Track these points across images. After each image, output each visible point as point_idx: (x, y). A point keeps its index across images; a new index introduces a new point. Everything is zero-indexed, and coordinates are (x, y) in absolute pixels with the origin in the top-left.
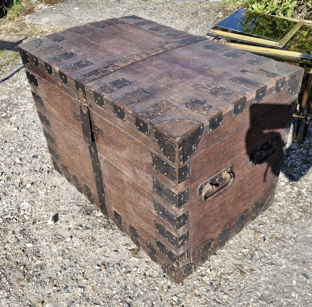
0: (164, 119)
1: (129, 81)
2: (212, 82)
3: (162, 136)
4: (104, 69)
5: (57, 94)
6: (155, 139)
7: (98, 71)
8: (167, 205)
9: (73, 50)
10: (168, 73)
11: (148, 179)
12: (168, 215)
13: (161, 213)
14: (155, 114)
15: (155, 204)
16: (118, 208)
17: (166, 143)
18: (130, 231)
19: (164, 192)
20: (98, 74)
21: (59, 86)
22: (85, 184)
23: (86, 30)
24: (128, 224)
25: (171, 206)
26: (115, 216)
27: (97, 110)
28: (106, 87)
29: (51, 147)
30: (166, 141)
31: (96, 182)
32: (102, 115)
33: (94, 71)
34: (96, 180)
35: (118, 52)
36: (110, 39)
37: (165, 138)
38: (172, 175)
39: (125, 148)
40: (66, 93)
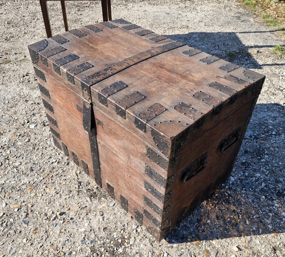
0: (159, 120)
1: (126, 83)
2: (194, 87)
3: (158, 135)
4: (104, 72)
5: (62, 89)
6: (151, 136)
7: (100, 73)
8: (156, 185)
9: (75, 53)
10: (158, 77)
11: (141, 164)
12: (156, 193)
13: (150, 190)
14: (151, 116)
15: (145, 183)
16: (111, 181)
17: (161, 141)
18: (121, 199)
19: (154, 176)
20: (100, 77)
21: (65, 83)
22: (82, 160)
23: (84, 33)
24: (119, 194)
25: (160, 187)
26: (108, 187)
27: (99, 107)
28: (108, 89)
29: (53, 128)
30: (162, 140)
31: (92, 160)
32: (104, 111)
33: (96, 74)
34: (93, 158)
35: (114, 56)
36: (105, 42)
37: (160, 137)
38: (164, 165)
39: (123, 138)
40: (72, 89)
